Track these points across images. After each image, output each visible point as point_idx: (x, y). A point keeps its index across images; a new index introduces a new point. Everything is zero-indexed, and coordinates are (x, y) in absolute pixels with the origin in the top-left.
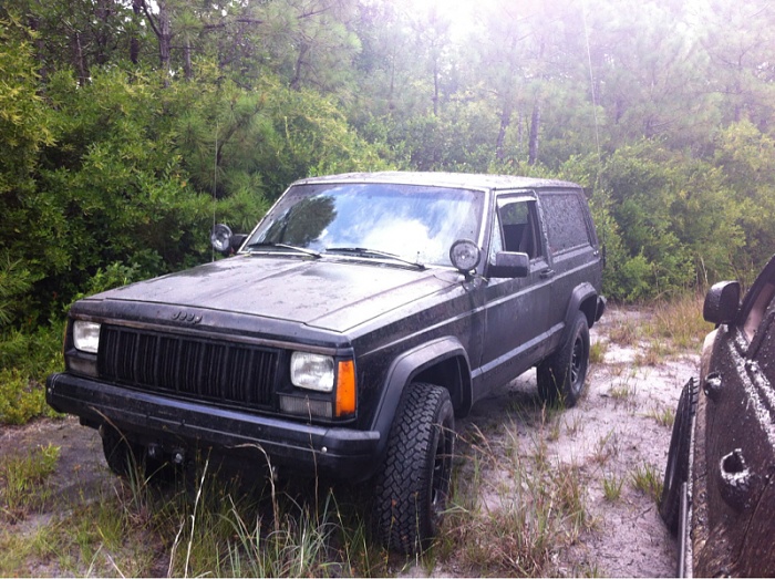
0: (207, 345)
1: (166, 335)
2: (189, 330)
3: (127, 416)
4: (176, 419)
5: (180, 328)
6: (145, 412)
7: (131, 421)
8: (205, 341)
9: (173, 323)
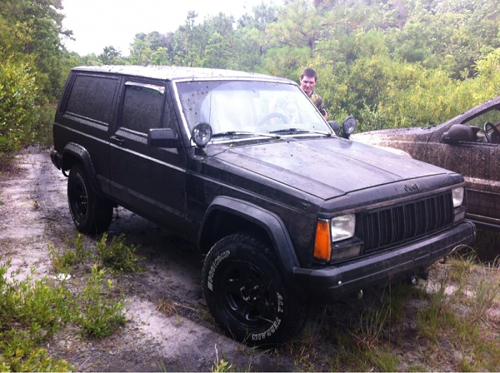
0: (428, 200)
1: (407, 203)
2: (417, 195)
3: (402, 267)
4: (426, 253)
5: (413, 196)
6: (411, 259)
7: (406, 269)
8: (426, 199)
9: (404, 195)
